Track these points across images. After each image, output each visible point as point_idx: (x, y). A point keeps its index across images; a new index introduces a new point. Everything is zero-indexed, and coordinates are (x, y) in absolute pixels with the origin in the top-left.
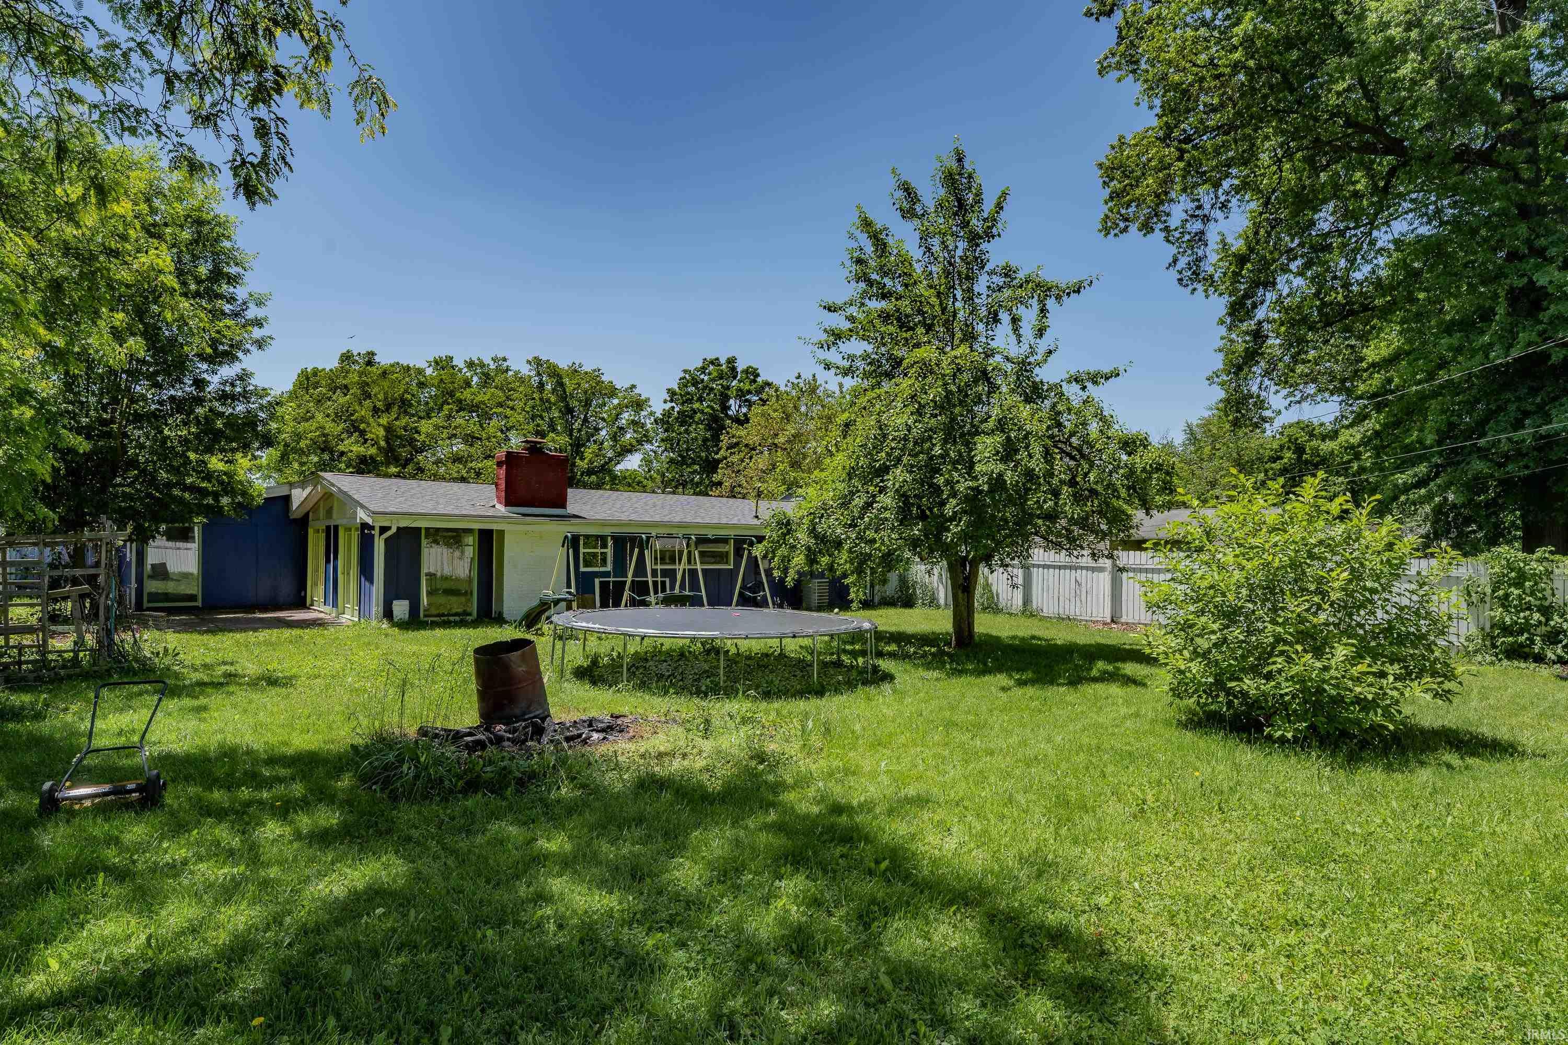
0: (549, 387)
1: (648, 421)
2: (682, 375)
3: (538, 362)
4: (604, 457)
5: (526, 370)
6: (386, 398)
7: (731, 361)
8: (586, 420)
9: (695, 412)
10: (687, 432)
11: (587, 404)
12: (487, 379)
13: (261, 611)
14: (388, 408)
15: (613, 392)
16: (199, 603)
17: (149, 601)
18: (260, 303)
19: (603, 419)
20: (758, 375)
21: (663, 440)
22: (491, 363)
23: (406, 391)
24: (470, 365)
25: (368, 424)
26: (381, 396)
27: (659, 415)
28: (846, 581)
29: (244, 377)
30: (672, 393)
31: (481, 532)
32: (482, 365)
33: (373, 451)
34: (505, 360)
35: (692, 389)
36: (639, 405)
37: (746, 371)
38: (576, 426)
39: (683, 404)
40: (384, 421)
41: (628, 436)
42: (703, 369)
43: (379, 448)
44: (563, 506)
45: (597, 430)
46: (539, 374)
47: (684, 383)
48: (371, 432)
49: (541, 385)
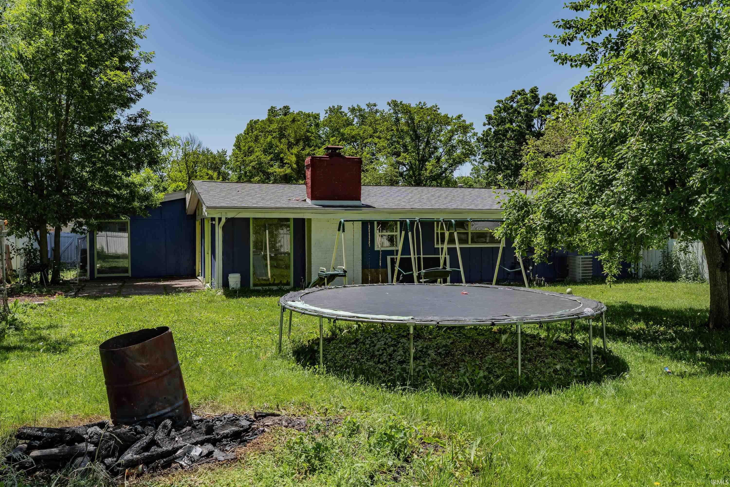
0: (403, 121)
1: (473, 141)
2: (497, 104)
3: (395, 104)
4: (441, 167)
5: (387, 109)
6: (296, 136)
7: (534, 91)
8: (428, 143)
9: (507, 132)
10: (502, 146)
11: (429, 130)
12: (363, 117)
13: (165, 281)
14: (297, 142)
15: (446, 121)
16: (129, 274)
17: (98, 273)
18: (148, 60)
19: (441, 141)
20: (556, 100)
21: (483, 153)
22: (366, 108)
23: (308, 131)
24: (353, 110)
25: (285, 154)
26: (293, 135)
27: (480, 135)
28: (600, 258)
29: (142, 114)
30: (489, 118)
31: (296, 220)
32: (360, 110)
33: (288, 171)
34: (375, 105)
35: (504, 114)
36: (465, 129)
37: (546, 98)
38: (422, 146)
39: (498, 125)
40: (295, 150)
41: (458, 151)
42: (512, 99)
43: (292, 169)
44: (359, 199)
45: (436, 148)
46: (396, 113)
47: (498, 111)
48: (287, 159)
49: (398, 120)
